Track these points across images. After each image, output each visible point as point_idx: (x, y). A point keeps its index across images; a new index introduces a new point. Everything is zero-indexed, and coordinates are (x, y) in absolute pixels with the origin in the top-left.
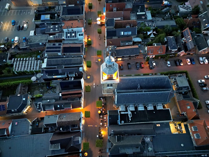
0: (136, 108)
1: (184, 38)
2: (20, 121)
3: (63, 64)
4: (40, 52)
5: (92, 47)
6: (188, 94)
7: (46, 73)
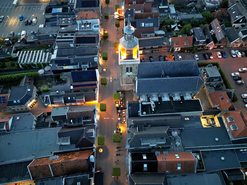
0: (160, 99)
1: (212, 30)
2: (23, 116)
3: (75, 55)
4: (49, 46)
5: (108, 41)
6: (221, 87)
7: (56, 63)
